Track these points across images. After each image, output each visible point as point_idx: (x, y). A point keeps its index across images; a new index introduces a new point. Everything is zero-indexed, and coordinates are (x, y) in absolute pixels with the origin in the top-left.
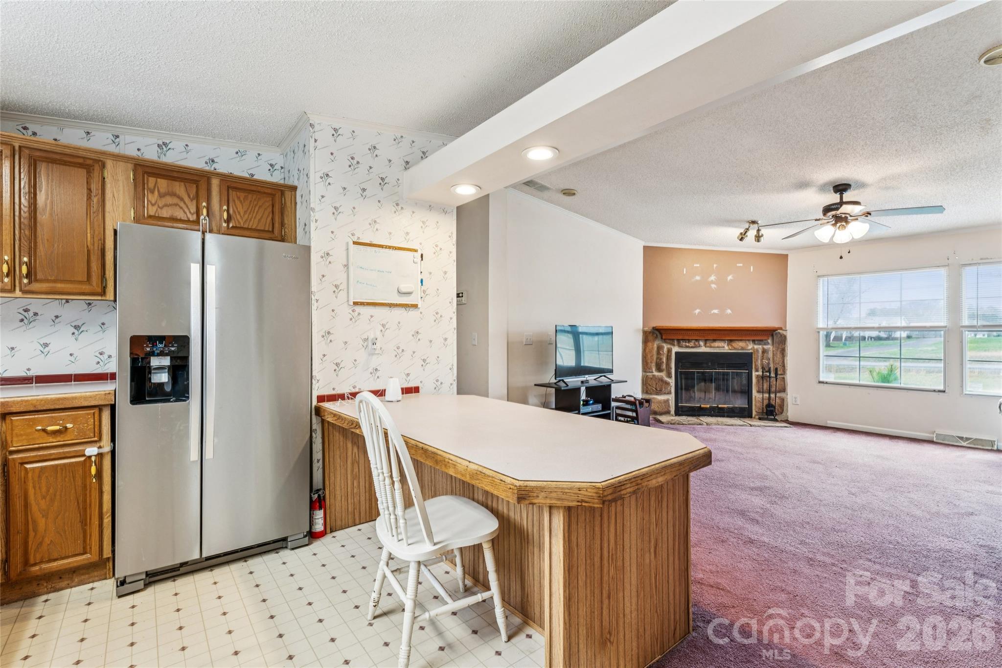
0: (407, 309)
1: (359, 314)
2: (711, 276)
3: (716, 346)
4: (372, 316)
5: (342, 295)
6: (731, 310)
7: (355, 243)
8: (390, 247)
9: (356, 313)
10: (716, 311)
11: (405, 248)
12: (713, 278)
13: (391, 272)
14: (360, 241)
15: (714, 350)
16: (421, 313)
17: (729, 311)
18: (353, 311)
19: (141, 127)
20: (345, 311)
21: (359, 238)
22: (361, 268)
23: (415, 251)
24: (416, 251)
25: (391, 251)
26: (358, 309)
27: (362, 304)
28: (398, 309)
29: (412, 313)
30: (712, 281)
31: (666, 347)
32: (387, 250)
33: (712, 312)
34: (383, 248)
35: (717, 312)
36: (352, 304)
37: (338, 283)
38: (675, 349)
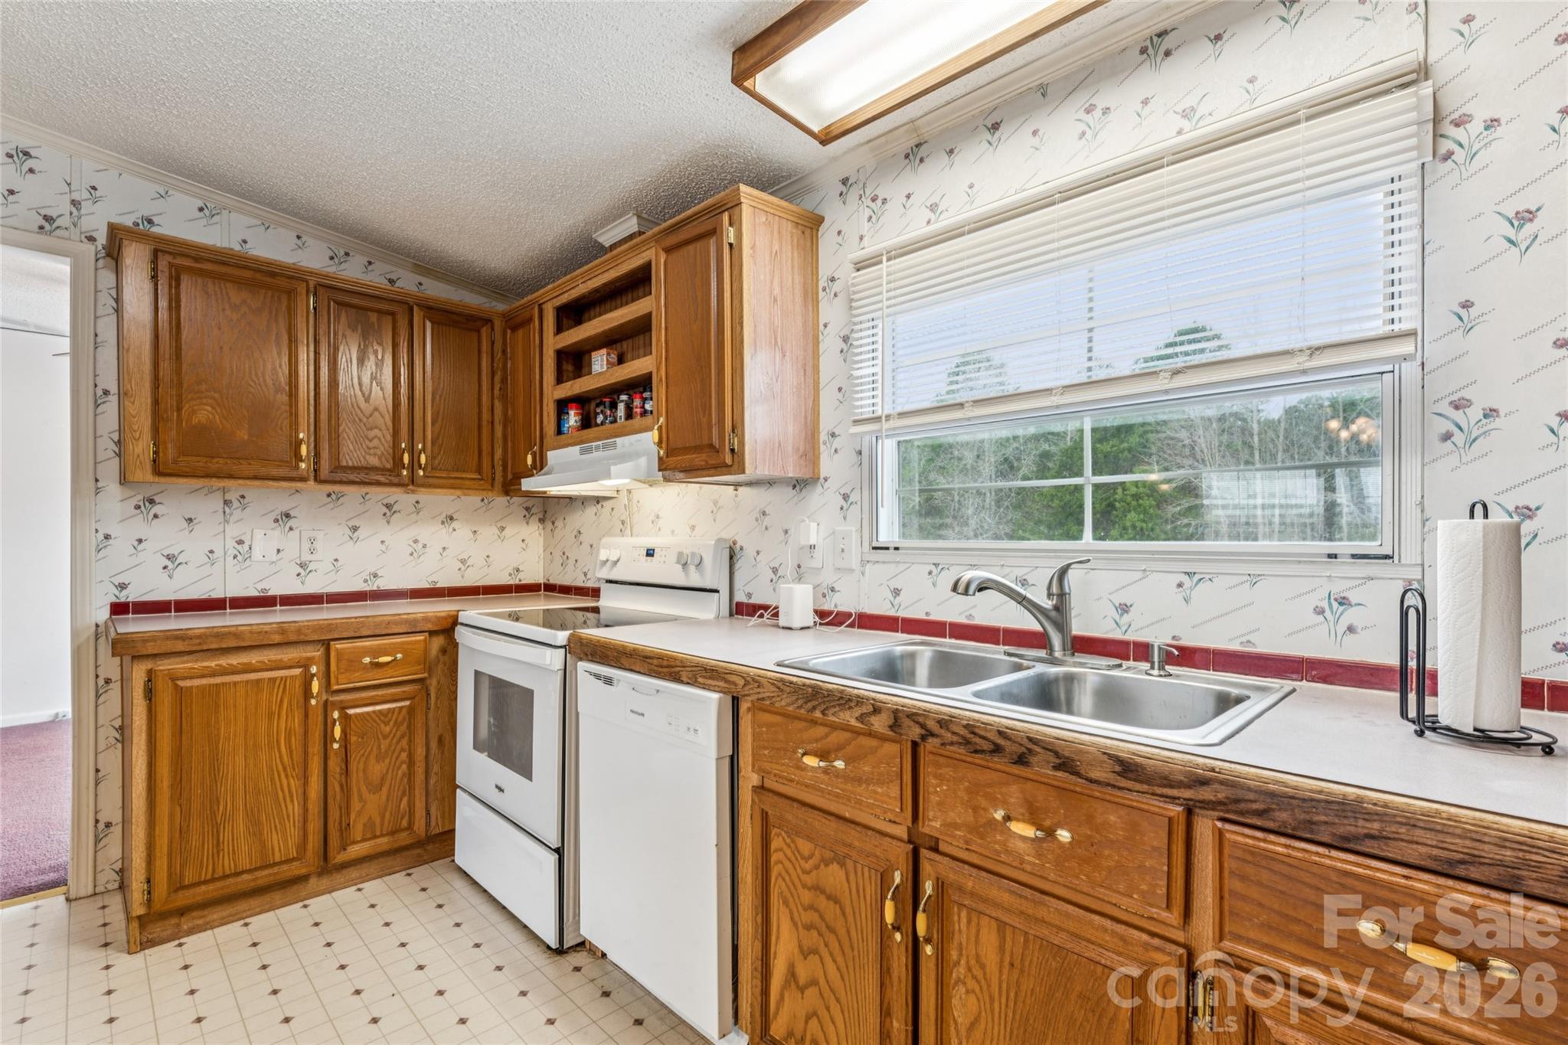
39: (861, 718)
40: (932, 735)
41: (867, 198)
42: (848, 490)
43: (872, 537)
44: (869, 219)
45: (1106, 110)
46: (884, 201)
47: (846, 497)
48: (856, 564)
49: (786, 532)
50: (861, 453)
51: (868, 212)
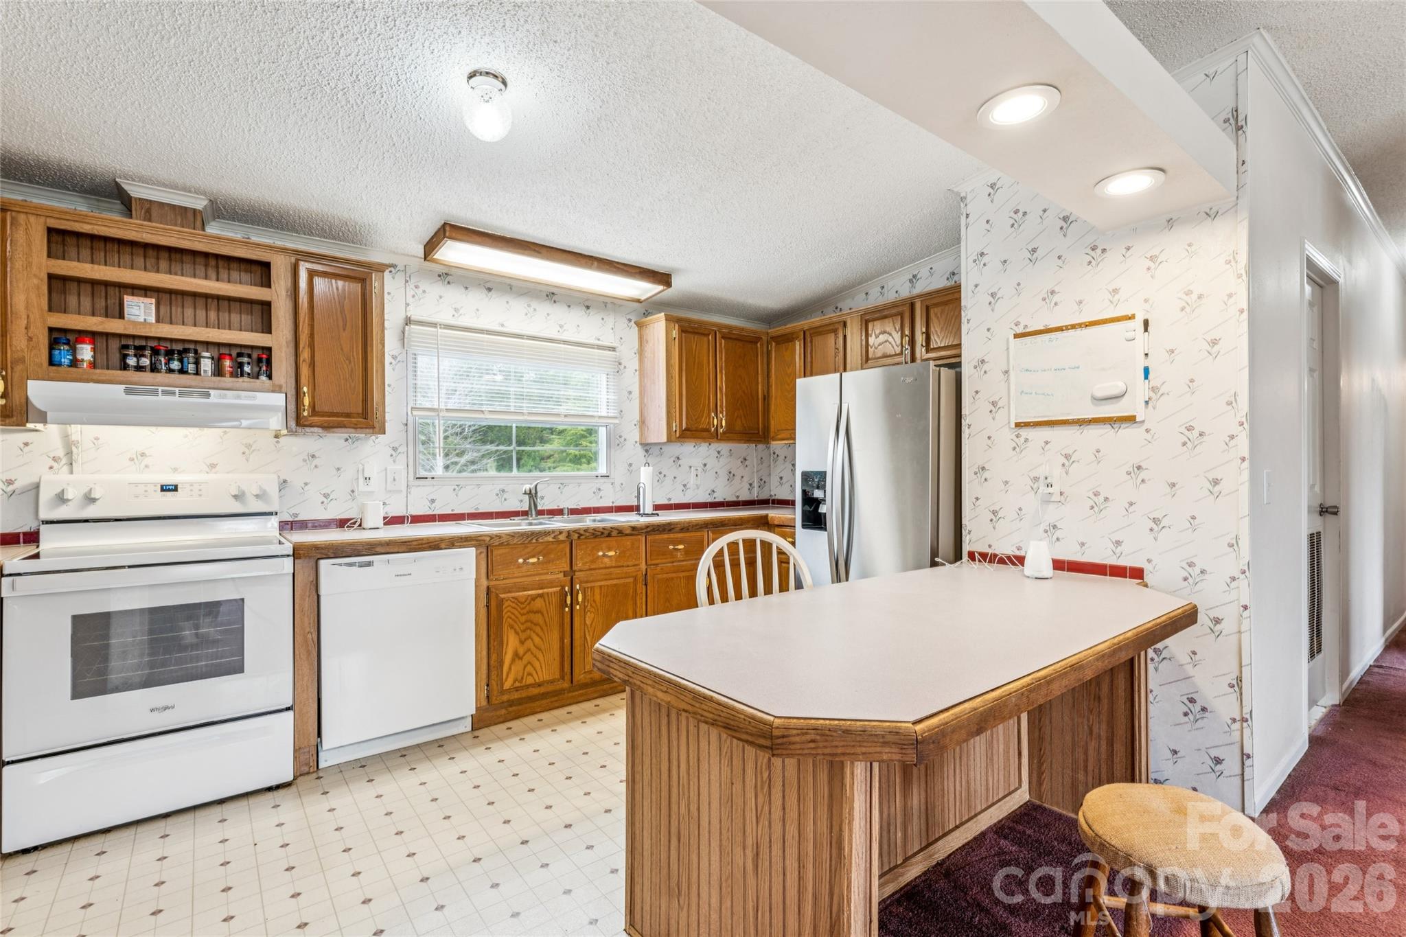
0: (1115, 426)
1: (1026, 440)
4: (1047, 443)
5: (1001, 415)
7: (1016, 336)
8: (1073, 327)
9: (1022, 440)
11: (1106, 319)
13: (1078, 368)
14: (1028, 330)
16: (1147, 431)
18: (1017, 437)
19: (890, 271)
20: (1006, 436)
21: (1026, 326)
22: (1027, 370)
23: (1130, 318)
24: (1132, 317)
25: (1078, 332)
26: (1025, 433)
27: (1026, 425)
28: (1098, 426)
29: (1126, 432)
32: (1072, 332)
34: (1063, 330)
36: (1014, 426)
37: (996, 398)
39: (554, 537)
40: (582, 535)
41: (411, 285)
42: (396, 445)
43: (415, 473)
44: (413, 296)
45: (535, 310)
46: (424, 292)
47: (395, 449)
48: (404, 488)
49: (338, 469)
50: (406, 425)
51: (412, 293)
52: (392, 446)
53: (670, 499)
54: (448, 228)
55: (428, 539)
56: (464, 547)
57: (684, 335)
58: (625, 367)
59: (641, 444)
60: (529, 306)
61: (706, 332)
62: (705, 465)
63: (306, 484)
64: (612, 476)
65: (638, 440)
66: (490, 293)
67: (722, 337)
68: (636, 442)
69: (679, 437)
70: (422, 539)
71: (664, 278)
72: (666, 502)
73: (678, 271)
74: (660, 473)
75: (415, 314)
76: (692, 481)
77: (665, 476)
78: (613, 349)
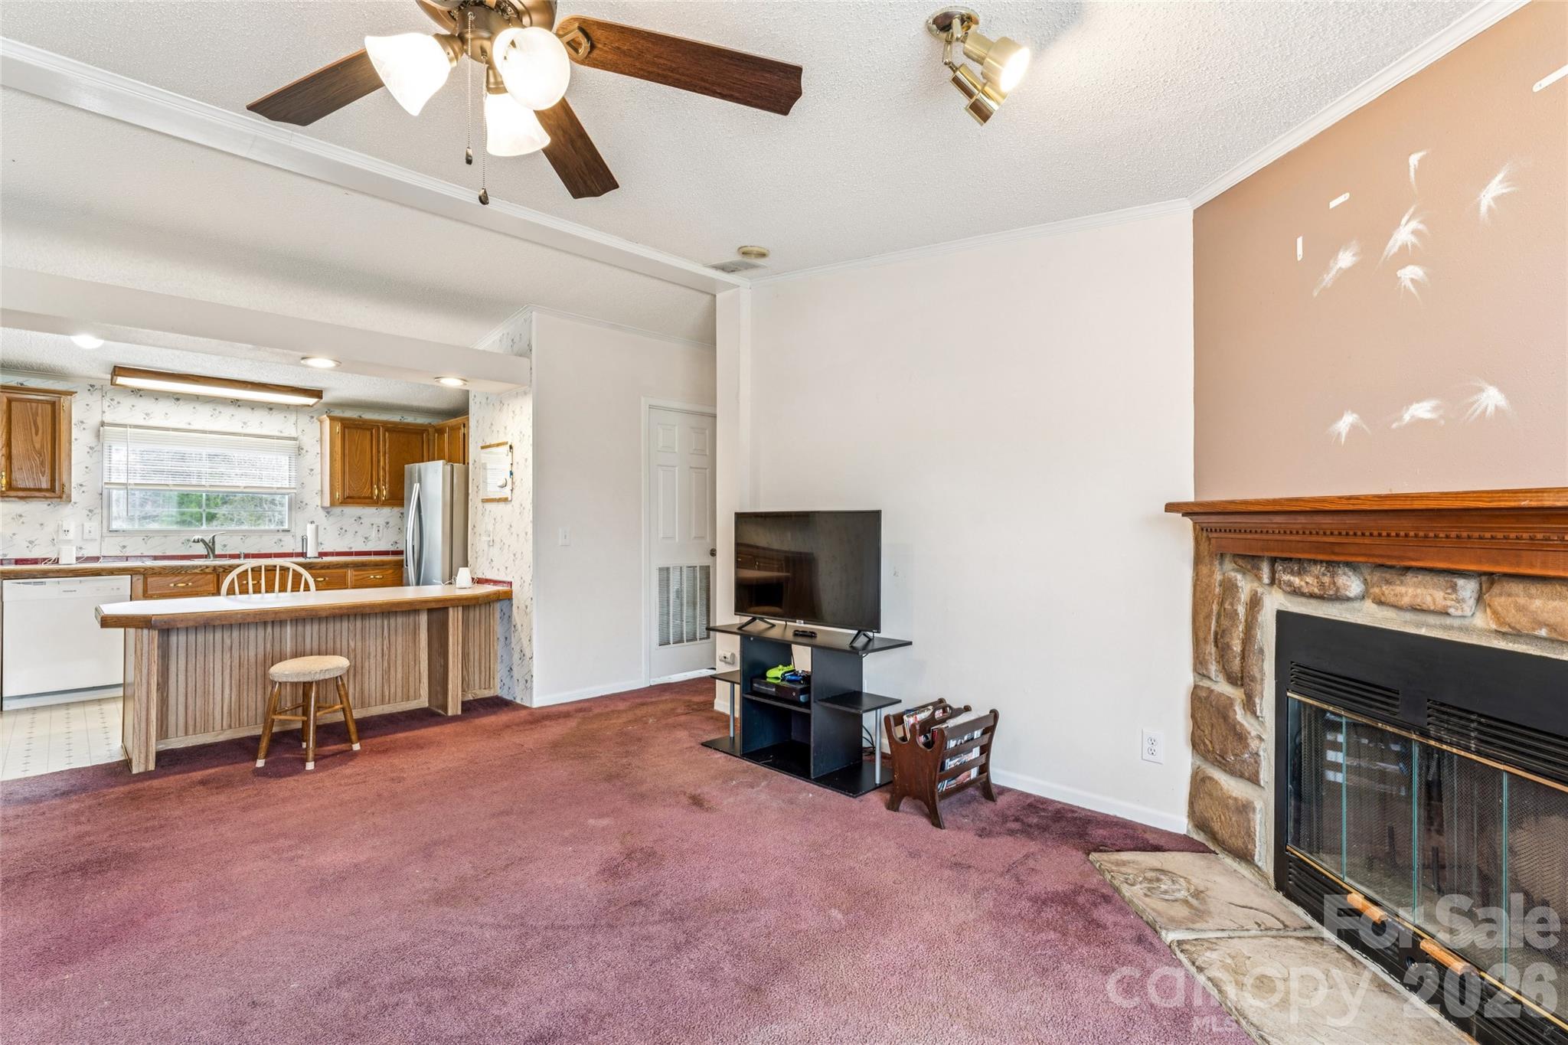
0: (505, 503)
1: (485, 510)
2: (1396, 225)
3: (1406, 601)
4: (490, 511)
5: (479, 494)
6: (1501, 390)
8: (495, 445)
10: (1422, 410)
11: (502, 443)
12: (1404, 235)
15: (1419, 625)
16: (513, 506)
17: (1492, 398)
18: (483, 508)
20: (480, 507)
21: (485, 442)
24: (507, 443)
26: (485, 505)
27: (484, 500)
29: (508, 506)
30: (1404, 248)
31: (1245, 586)
33: (1407, 417)
34: (493, 447)
35: (1428, 416)
36: (481, 501)
37: (478, 484)
38: (1275, 601)
39: (201, 570)
41: (108, 398)
42: (91, 508)
43: (108, 527)
44: (109, 406)
45: (220, 412)
46: (119, 403)
47: (90, 511)
48: (98, 537)
49: (42, 524)
50: (101, 494)
51: (108, 404)
52: (88, 508)
53: (351, 548)
54: (117, 369)
55: (91, 569)
56: (122, 575)
57: (346, 430)
58: (307, 451)
59: (322, 507)
60: (215, 410)
61: (370, 427)
62: (388, 523)
63: (14, 534)
64: (293, 530)
65: (319, 504)
66: (179, 402)
67: (386, 431)
68: (317, 506)
69: (341, 503)
70: (86, 569)
71: (317, 394)
72: (347, 550)
73: (327, 389)
74: (341, 529)
75: (108, 419)
76: (374, 534)
77: (346, 531)
78: (295, 439)
